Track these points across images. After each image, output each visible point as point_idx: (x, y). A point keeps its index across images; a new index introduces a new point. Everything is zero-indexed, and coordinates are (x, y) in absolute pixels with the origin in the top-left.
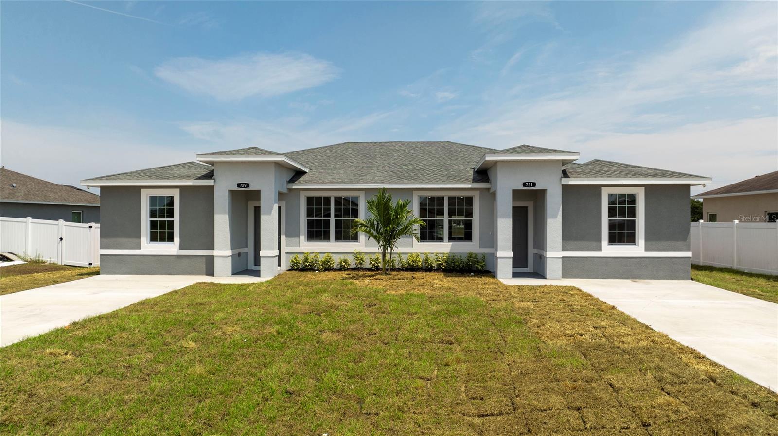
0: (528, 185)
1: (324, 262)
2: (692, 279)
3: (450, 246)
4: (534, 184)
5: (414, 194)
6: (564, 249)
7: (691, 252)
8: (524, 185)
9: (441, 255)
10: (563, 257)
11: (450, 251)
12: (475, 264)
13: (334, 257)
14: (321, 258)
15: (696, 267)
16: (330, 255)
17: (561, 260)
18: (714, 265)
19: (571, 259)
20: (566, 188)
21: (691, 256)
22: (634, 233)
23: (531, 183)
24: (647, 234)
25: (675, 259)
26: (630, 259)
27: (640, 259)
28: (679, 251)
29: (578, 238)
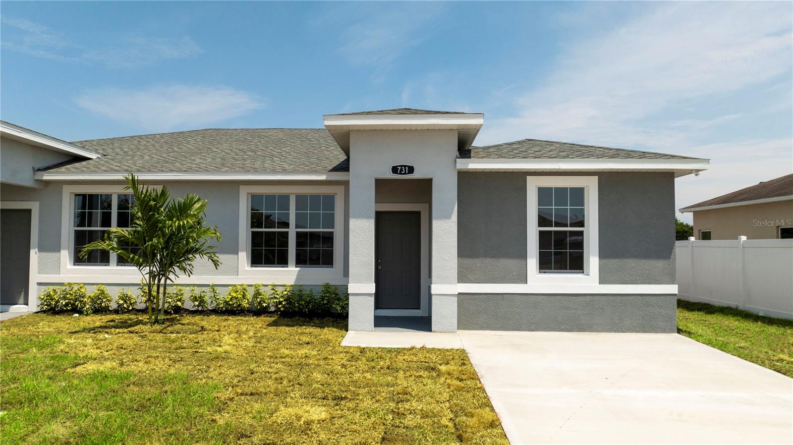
0: (401, 170)
1: (93, 300)
2: (679, 331)
3: (296, 273)
4: (411, 170)
5: (240, 191)
6: (462, 278)
7: (677, 286)
8: (395, 170)
9: (282, 289)
10: (459, 294)
11: (295, 282)
12: (333, 303)
13: (108, 290)
14: (91, 292)
15: (685, 305)
16: (102, 287)
17: (456, 299)
18: (711, 303)
19: (476, 297)
20: (464, 177)
21: (677, 293)
22: (582, 253)
23: (405, 166)
24: (602, 255)
25: (651, 298)
26: (574, 298)
27: (591, 297)
28: (656, 284)
29: (488, 261)
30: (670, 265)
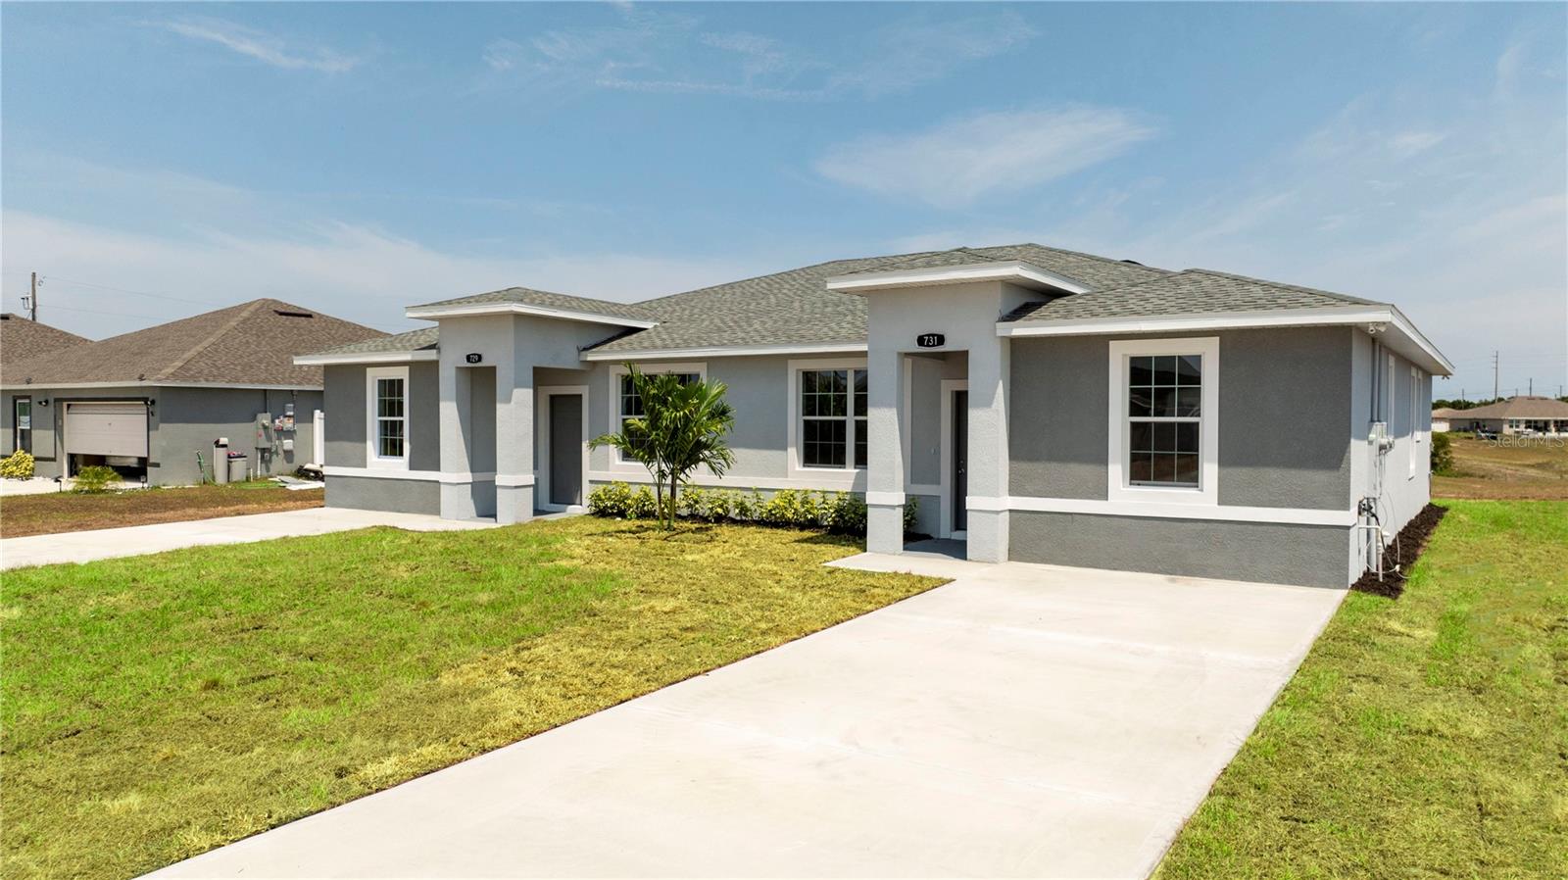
0: (929, 341)
1: (637, 503)
4: (941, 340)
5: (788, 367)
6: (1015, 490)
8: (921, 341)
9: (835, 496)
10: (1012, 511)
11: (853, 488)
17: (1007, 517)
19: (1037, 516)
20: (1019, 346)
22: (1197, 457)
23: (933, 335)
24: (1224, 461)
25: (1304, 530)
26: (1179, 524)
27: (1206, 525)
28: (1314, 508)
29: (1053, 466)
30: (1339, 478)
